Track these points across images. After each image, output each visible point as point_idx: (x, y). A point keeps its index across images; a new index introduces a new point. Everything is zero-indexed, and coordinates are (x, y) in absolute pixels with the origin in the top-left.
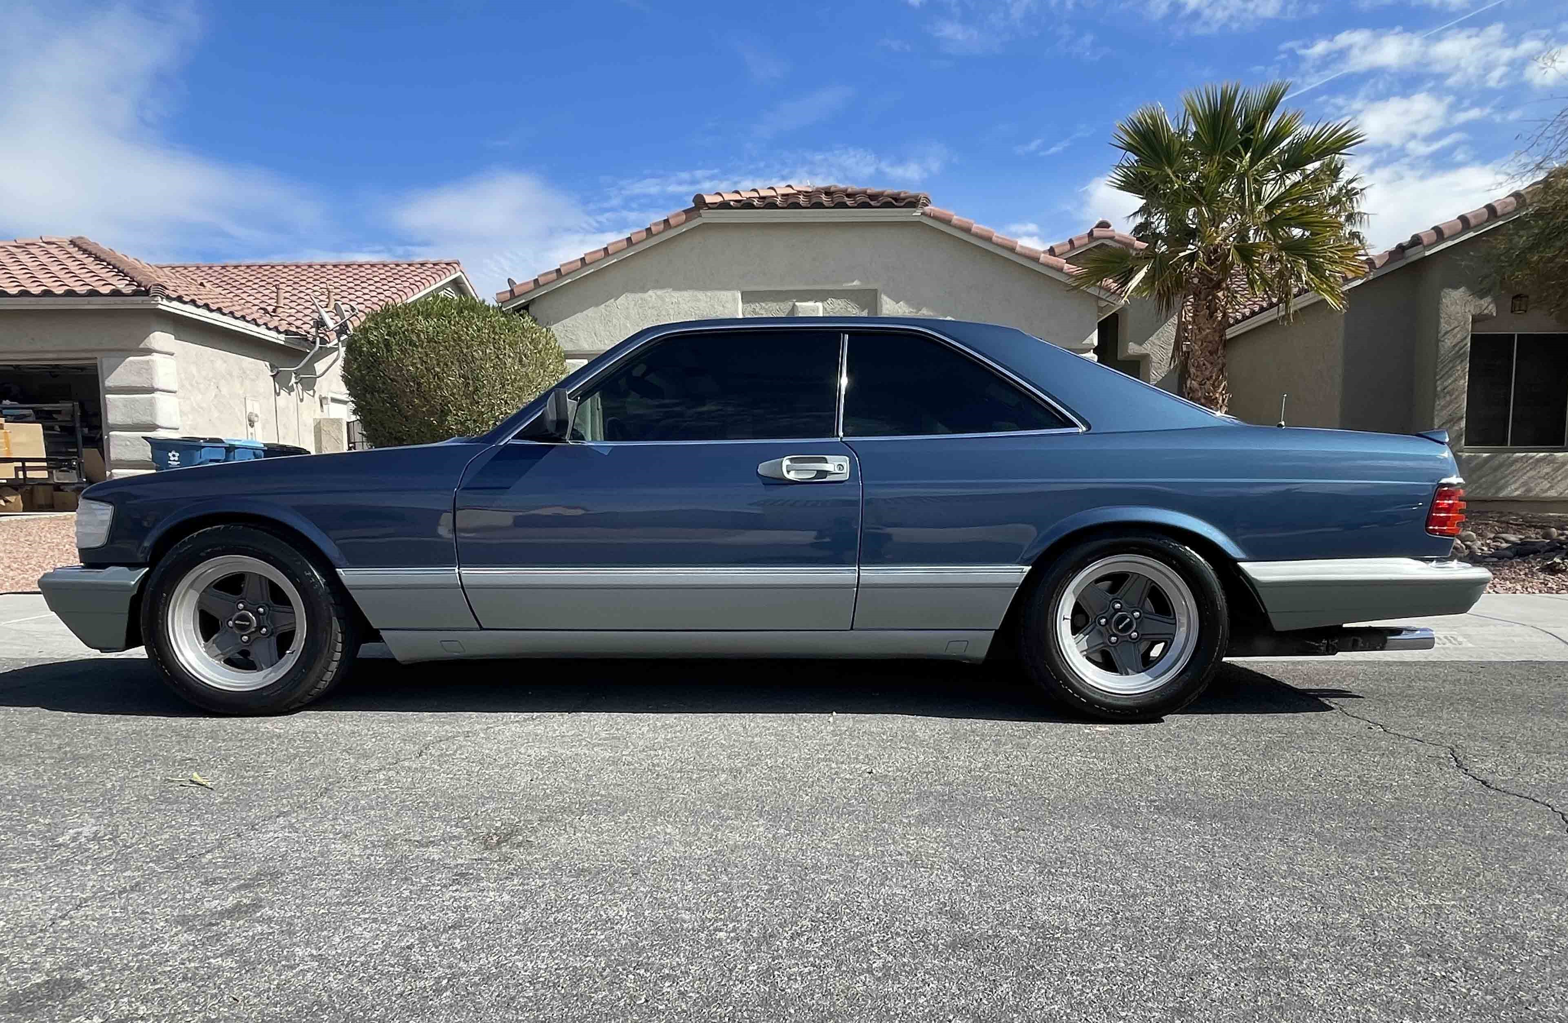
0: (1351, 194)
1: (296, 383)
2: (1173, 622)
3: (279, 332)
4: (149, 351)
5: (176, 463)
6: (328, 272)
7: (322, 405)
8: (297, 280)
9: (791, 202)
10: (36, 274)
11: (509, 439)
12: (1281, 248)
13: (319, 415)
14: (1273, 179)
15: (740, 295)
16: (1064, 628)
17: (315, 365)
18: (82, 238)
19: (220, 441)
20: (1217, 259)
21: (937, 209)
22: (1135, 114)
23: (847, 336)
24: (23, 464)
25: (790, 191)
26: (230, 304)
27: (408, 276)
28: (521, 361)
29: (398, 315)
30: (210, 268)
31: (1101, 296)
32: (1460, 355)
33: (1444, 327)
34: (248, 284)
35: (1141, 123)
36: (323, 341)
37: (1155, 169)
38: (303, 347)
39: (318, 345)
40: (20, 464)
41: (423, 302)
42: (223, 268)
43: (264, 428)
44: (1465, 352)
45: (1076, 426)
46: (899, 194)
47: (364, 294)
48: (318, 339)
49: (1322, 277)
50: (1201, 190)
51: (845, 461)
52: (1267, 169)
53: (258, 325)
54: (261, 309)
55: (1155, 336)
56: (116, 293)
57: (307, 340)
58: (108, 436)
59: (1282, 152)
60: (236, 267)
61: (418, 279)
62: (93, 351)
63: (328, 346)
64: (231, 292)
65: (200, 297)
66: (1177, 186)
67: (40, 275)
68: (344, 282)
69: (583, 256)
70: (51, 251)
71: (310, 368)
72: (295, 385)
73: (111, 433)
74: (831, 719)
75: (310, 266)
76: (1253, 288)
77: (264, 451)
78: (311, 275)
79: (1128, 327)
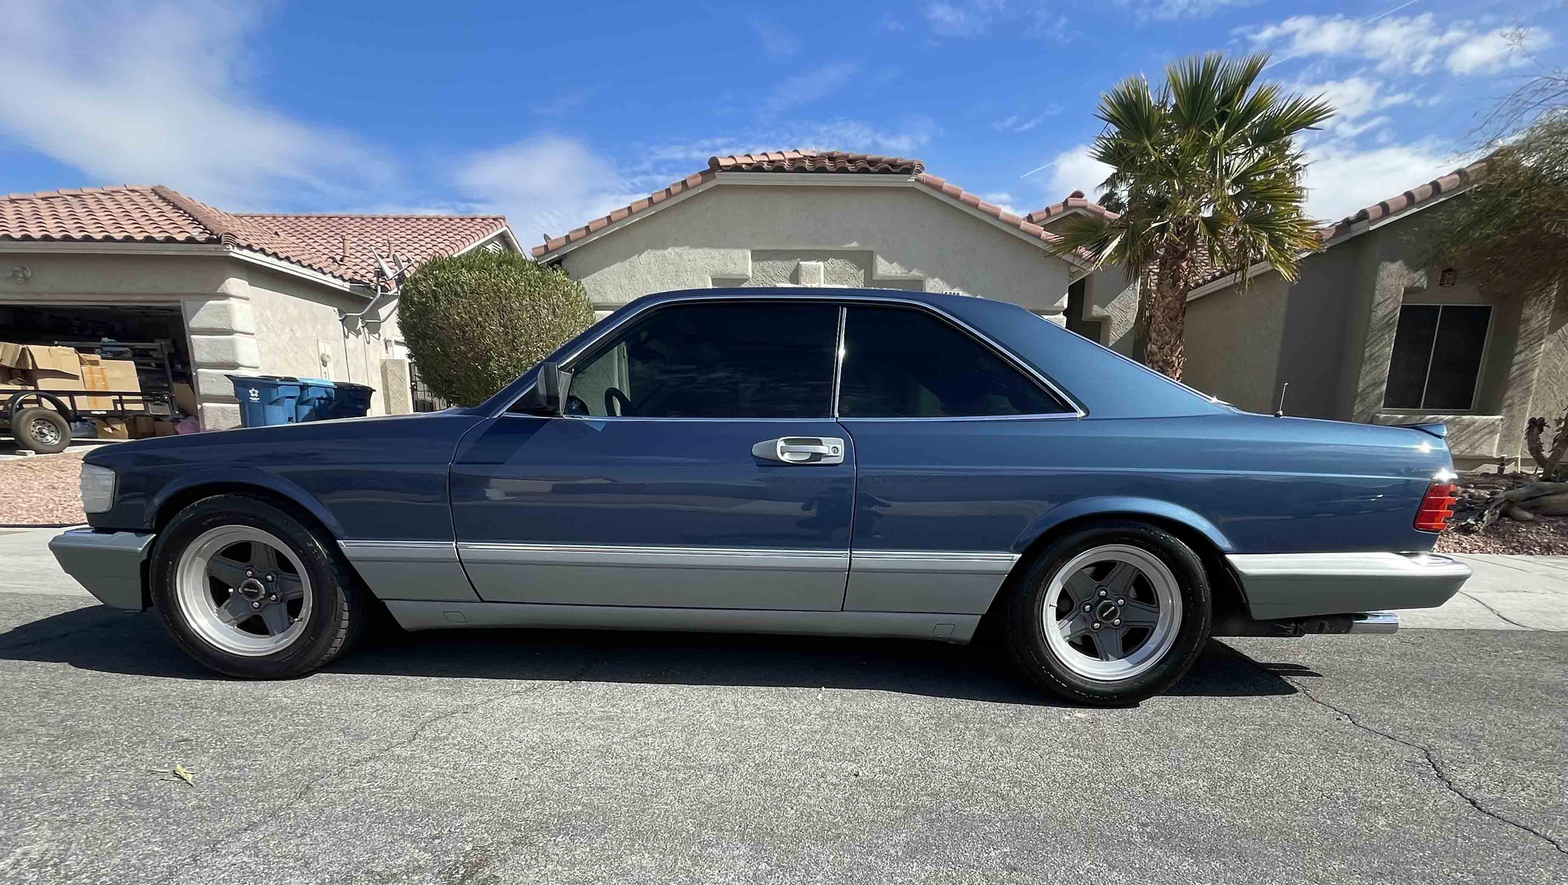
0: (1294, 170)
1: (363, 327)
2: (1156, 610)
3: (344, 280)
4: (226, 296)
5: (256, 399)
6: (390, 225)
7: (386, 348)
8: (361, 232)
9: (797, 166)
10: (120, 221)
11: (503, 412)
12: (1246, 221)
13: (384, 356)
14: (1242, 154)
15: (750, 254)
16: (1049, 614)
17: (379, 311)
18: (162, 187)
19: (294, 380)
20: (1184, 231)
21: (928, 175)
22: (1120, 87)
23: (845, 310)
24: (121, 398)
25: (796, 155)
26: (300, 253)
27: (460, 230)
28: (554, 312)
29: (444, 268)
30: (285, 218)
31: (1075, 263)
32: (1390, 325)
33: (1378, 298)
34: (318, 234)
35: (1124, 94)
36: (384, 289)
37: (1135, 141)
38: (367, 293)
39: (379, 293)
40: (117, 398)
41: (468, 256)
42: (297, 218)
43: (335, 366)
44: (1394, 321)
45: (1074, 411)
46: (896, 161)
47: (421, 246)
48: (379, 287)
49: (1281, 251)
50: (1176, 162)
51: (840, 443)
52: (1237, 143)
53: (325, 274)
54: (330, 257)
55: (1116, 299)
56: (191, 240)
57: (369, 288)
58: (196, 372)
59: (1254, 125)
60: (308, 218)
61: (468, 232)
62: (175, 294)
63: (390, 293)
64: (304, 242)
65: (270, 246)
66: (1153, 159)
67: (124, 222)
68: (403, 234)
69: (609, 214)
70: (134, 199)
71: (374, 313)
72: (362, 329)
73: (198, 370)
74: (820, 696)
75: (374, 219)
76: (1213, 260)
77: (334, 389)
78: (375, 227)
79: (1094, 290)
